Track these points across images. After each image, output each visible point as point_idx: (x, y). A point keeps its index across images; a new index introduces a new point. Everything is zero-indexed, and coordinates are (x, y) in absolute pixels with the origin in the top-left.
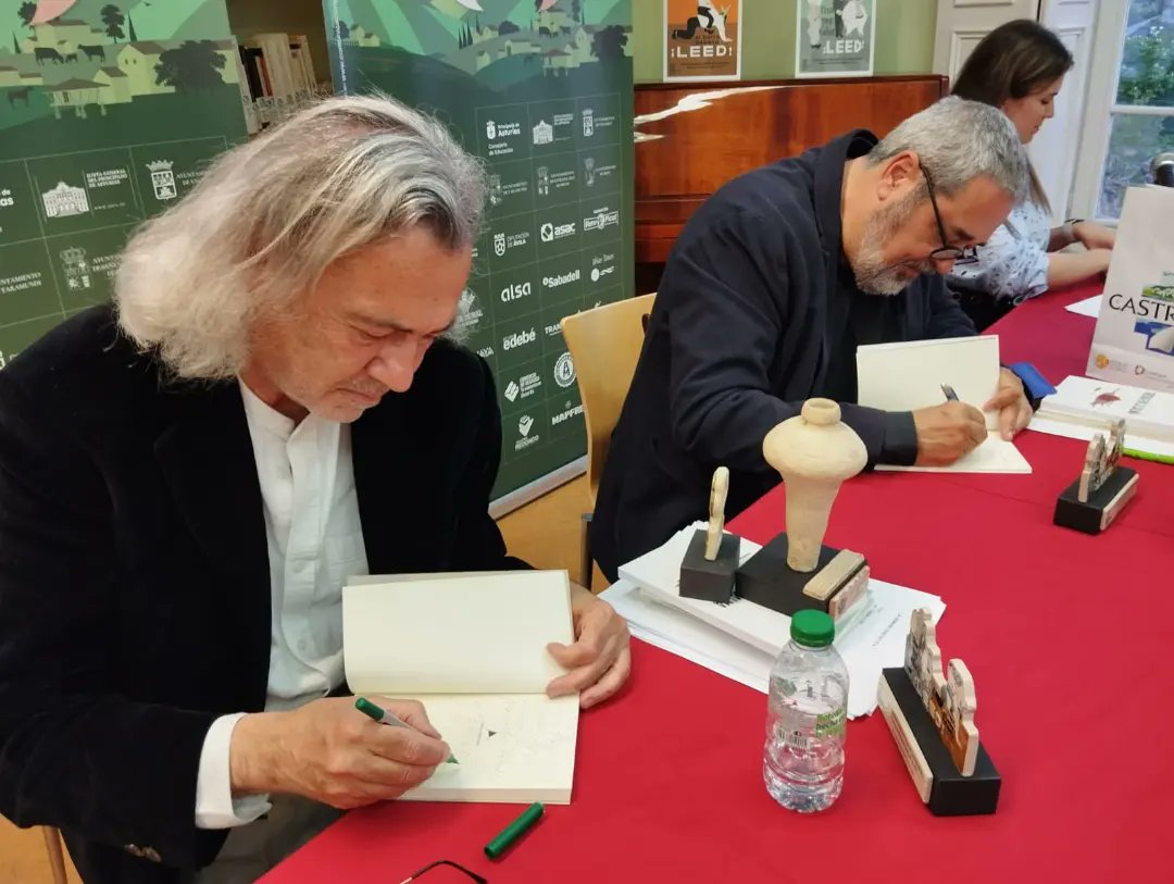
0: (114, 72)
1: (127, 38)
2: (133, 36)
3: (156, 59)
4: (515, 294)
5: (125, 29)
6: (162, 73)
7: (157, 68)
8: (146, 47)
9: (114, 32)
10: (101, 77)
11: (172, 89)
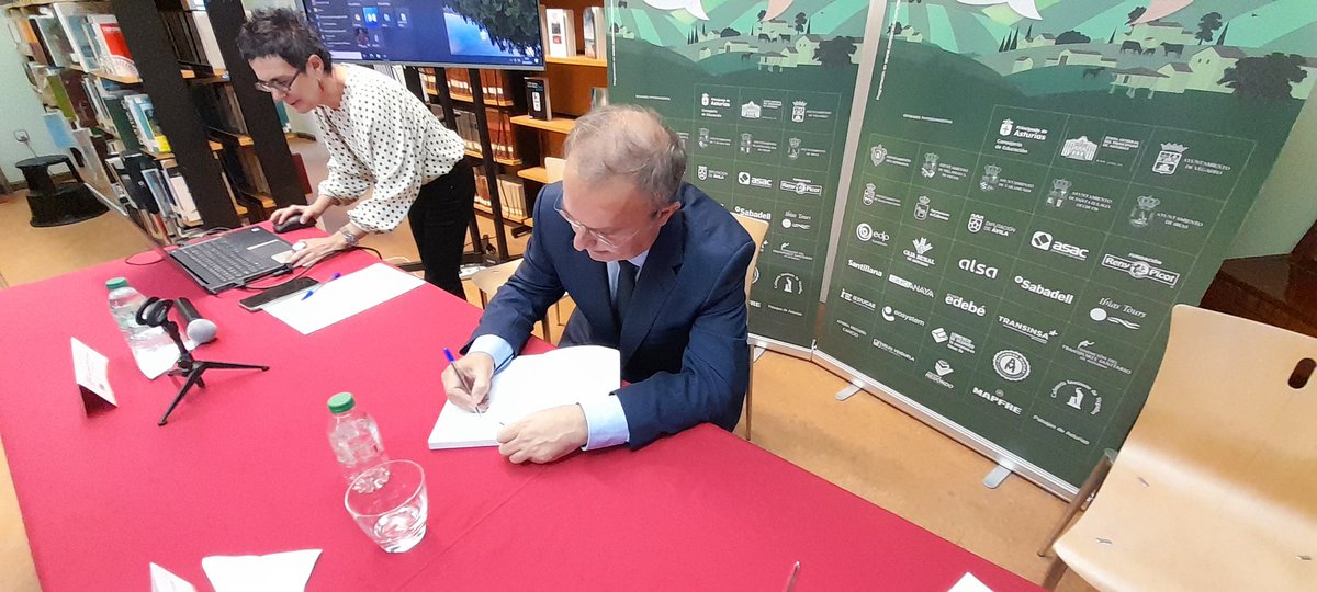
0: (793, 50)
1: (805, 32)
2: (808, 31)
3: (817, 45)
4: (975, 268)
5: (805, 27)
6: (817, 54)
7: (816, 50)
8: (813, 38)
9: (800, 28)
10: (785, 52)
11: (820, 63)
